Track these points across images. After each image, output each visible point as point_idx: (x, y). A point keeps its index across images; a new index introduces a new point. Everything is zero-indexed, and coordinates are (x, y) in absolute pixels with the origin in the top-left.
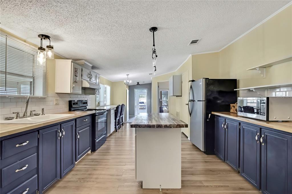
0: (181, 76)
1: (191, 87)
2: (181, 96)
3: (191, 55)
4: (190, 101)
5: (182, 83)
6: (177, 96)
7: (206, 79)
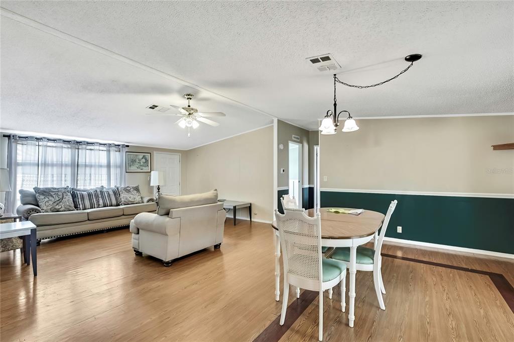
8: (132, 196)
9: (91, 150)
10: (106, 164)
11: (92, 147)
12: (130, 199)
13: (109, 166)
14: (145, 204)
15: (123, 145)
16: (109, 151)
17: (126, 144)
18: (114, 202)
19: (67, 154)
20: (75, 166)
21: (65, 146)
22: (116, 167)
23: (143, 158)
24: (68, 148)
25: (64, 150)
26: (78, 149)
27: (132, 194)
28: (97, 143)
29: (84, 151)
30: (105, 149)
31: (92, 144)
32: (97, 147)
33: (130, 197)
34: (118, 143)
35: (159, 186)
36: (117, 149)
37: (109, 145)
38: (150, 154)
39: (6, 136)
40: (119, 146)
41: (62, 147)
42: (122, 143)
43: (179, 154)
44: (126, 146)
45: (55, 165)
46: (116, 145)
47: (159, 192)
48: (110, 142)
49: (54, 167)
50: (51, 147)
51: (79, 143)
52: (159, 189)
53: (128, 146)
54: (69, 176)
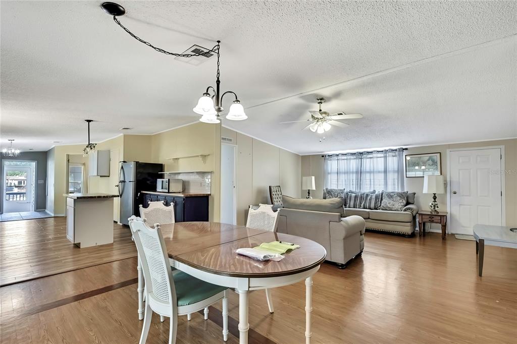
0: (109, 151)
1: (122, 168)
2: (109, 176)
3: (122, 134)
4: (121, 182)
5: (110, 160)
6: (101, 176)
7: (137, 162)
8: (392, 202)
9: (371, 158)
10: (383, 170)
11: (370, 156)
12: (388, 205)
13: (385, 172)
14: (402, 212)
15: (399, 149)
16: (385, 157)
17: (404, 147)
18: (372, 206)
19: (354, 164)
20: (360, 172)
21: (352, 157)
22: (394, 172)
23: (428, 160)
24: (354, 159)
25: (352, 161)
26: (361, 159)
27: (393, 200)
28: (375, 151)
29: (368, 160)
30: (382, 155)
31: (371, 152)
32: (375, 155)
33: (389, 203)
34: (394, 148)
35: (435, 194)
36: (394, 154)
37: (386, 151)
38: (440, 153)
39: (323, 156)
40: (396, 150)
41: (350, 159)
42: (399, 147)
43: (499, 147)
44: (403, 149)
45: (346, 173)
46: (393, 150)
47: (435, 201)
48: (387, 148)
49: (346, 175)
50: (343, 159)
51: (361, 153)
52: (435, 198)
53: (406, 149)
54: (354, 181)
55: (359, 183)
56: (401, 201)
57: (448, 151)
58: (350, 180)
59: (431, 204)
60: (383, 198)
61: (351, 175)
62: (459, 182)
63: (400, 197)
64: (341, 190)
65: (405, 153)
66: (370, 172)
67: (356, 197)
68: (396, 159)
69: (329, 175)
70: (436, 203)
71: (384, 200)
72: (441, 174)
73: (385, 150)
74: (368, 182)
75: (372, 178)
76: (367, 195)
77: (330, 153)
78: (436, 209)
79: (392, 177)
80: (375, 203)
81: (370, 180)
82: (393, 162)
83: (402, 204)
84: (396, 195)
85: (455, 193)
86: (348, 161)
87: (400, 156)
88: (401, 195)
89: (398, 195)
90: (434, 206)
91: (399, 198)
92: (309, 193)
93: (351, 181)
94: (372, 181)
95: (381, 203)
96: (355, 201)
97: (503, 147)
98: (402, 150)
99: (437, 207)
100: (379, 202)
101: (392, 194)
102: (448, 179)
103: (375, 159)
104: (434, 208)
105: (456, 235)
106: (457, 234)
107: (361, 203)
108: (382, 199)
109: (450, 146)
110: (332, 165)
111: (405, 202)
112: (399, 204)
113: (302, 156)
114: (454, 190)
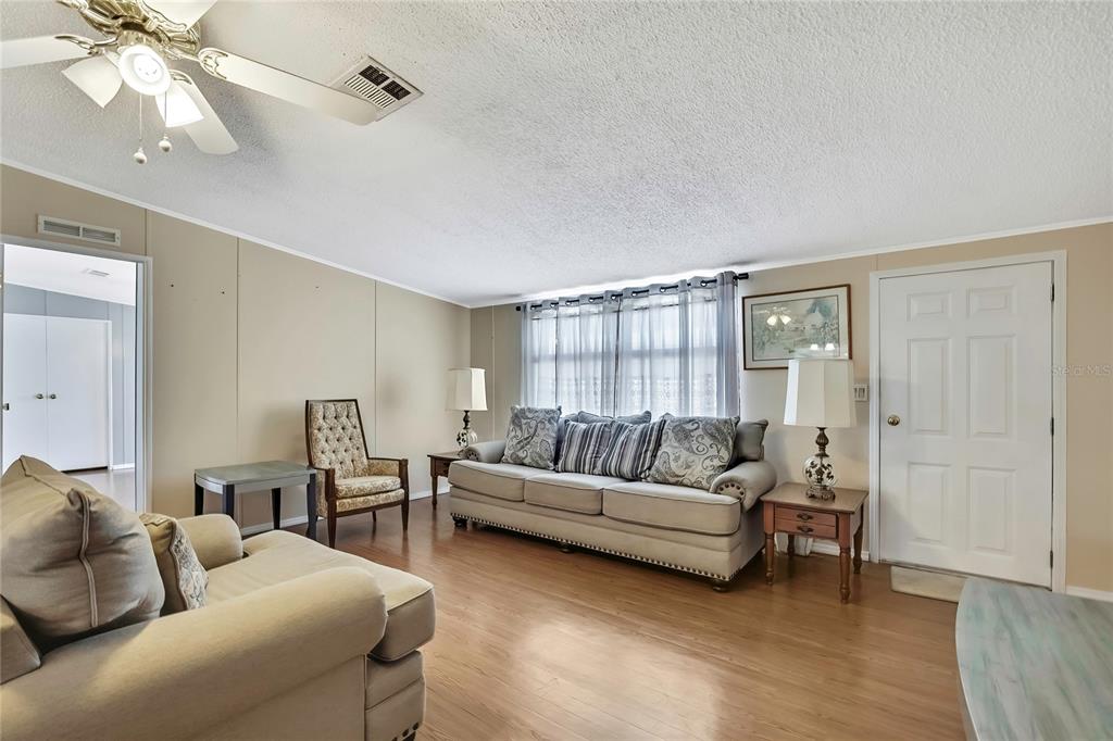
8: (684, 454)
9: (644, 309)
10: (676, 346)
11: (643, 302)
12: (673, 465)
13: (683, 352)
14: (709, 494)
16: (684, 304)
17: (738, 270)
19: (597, 329)
21: (594, 309)
23: (812, 311)
24: (599, 313)
25: (593, 320)
26: (619, 311)
27: (689, 450)
29: (636, 316)
30: (675, 299)
31: (646, 291)
32: (654, 299)
34: (710, 274)
35: (822, 429)
36: (708, 294)
37: (686, 286)
38: (849, 286)
39: (518, 309)
40: (715, 281)
41: (590, 314)
42: (723, 270)
43: (1050, 255)
44: (736, 278)
45: (578, 357)
46: (705, 282)
47: (823, 455)
48: (688, 276)
49: (578, 364)
50: (571, 316)
51: (618, 296)
52: (822, 441)
53: (745, 276)
54: (599, 382)
55: (612, 389)
56: (713, 451)
57: (873, 277)
58: (587, 379)
59: (808, 463)
60: (664, 438)
61: (591, 364)
62: (909, 386)
63: (712, 436)
64: (547, 412)
65: (742, 289)
66: (641, 354)
67: (586, 435)
68: (712, 308)
69: (536, 365)
70: (825, 462)
71: (664, 448)
72: (851, 357)
73: (683, 282)
74: (636, 387)
75: (647, 373)
76: (621, 428)
77: (539, 297)
78: (827, 482)
79: (704, 369)
80: (637, 457)
81: (643, 377)
82: (704, 319)
83: (717, 463)
84: (700, 432)
85: (894, 423)
86: (584, 321)
87: (725, 300)
88: (715, 431)
89: (705, 430)
90: (820, 472)
91: (708, 441)
92: (466, 420)
93: (592, 382)
94: (648, 381)
95: (654, 456)
96: (581, 448)
97: (1060, 256)
98: (730, 279)
99: (830, 476)
100: (649, 454)
101: (689, 427)
102: (874, 376)
103: (655, 313)
104: (820, 480)
105: (893, 568)
106: (898, 564)
107: (597, 455)
108: (658, 444)
109: (879, 262)
110: (542, 335)
111: (726, 456)
112: (704, 461)
113: (474, 311)
114: (890, 413)
